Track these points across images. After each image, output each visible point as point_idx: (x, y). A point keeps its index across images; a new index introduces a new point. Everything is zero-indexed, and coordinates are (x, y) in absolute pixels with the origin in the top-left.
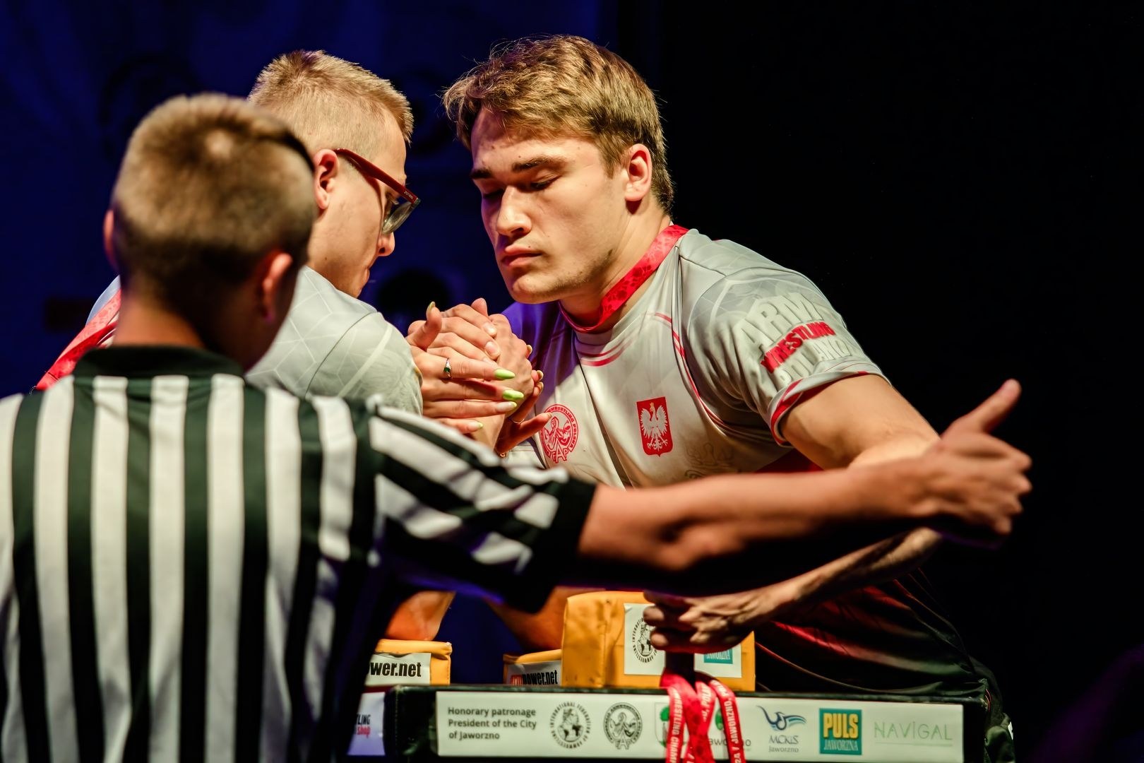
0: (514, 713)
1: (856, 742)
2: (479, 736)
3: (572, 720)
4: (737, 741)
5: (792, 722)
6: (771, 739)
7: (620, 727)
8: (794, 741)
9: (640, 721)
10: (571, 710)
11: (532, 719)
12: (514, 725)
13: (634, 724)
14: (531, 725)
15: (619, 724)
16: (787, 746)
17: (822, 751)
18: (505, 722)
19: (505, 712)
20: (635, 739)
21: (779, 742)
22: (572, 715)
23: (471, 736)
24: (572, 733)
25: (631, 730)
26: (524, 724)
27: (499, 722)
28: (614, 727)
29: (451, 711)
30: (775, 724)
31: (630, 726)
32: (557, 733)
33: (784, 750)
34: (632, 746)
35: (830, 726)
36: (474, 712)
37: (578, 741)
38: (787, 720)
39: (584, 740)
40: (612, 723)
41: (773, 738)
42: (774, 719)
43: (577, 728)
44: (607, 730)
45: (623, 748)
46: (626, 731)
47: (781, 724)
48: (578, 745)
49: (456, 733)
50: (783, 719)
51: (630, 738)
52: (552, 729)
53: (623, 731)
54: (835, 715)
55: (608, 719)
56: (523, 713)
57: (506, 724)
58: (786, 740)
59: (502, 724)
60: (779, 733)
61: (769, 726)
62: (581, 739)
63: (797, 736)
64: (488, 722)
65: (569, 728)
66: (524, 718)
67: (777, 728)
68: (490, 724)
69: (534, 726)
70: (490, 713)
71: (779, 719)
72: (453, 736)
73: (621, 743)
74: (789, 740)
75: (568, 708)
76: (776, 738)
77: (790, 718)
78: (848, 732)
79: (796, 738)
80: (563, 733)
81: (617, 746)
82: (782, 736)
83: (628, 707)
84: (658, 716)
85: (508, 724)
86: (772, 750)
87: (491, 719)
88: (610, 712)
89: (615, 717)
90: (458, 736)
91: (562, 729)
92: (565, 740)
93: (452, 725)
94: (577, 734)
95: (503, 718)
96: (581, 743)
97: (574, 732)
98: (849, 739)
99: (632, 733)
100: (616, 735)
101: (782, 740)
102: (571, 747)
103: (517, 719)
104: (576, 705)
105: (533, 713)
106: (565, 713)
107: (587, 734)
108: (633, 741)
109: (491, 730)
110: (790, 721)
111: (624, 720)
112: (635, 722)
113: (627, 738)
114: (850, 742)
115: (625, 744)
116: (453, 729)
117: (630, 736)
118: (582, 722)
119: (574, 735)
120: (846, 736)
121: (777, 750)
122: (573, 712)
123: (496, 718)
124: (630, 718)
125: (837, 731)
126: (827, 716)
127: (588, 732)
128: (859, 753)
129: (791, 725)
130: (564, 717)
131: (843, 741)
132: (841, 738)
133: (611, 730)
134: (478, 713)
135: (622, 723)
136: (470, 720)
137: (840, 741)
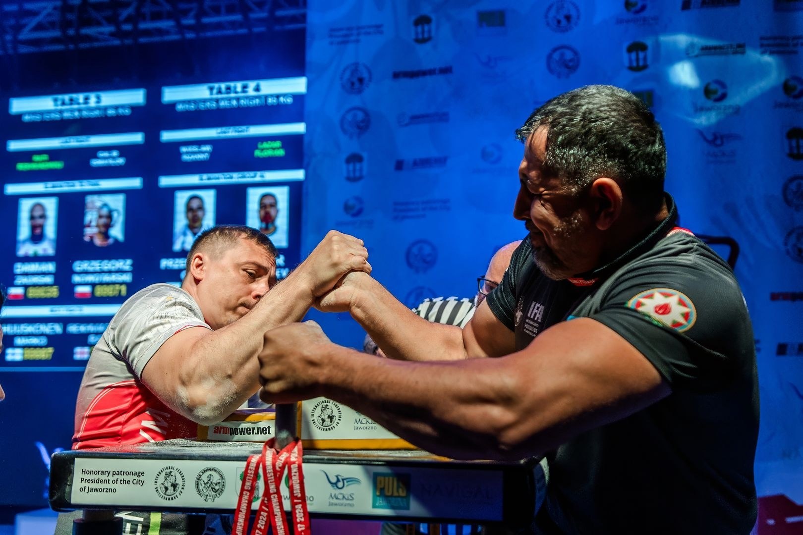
0: (128, 473)
1: (405, 500)
2: (102, 490)
3: (172, 479)
4: (299, 495)
5: (349, 483)
6: (331, 496)
7: (208, 485)
8: (350, 498)
9: (224, 481)
10: (171, 472)
11: (142, 478)
12: (128, 482)
13: (219, 483)
14: (140, 482)
15: (207, 483)
16: (345, 501)
17: (374, 506)
18: (121, 480)
19: (122, 473)
20: (219, 494)
21: (337, 498)
22: (172, 476)
23: (96, 490)
24: (171, 489)
25: (217, 487)
26: (135, 482)
27: (117, 480)
28: (203, 485)
29: (84, 472)
30: (335, 485)
31: (216, 484)
32: (159, 490)
33: (342, 505)
34: (216, 499)
35: (382, 486)
36: (100, 473)
37: (175, 495)
38: (345, 481)
39: (180, 494)
40: (202, 482)
41: (333, 495)
42: (334, 480)
43: (174, 486)
44: (198, 487)
45: (210, 501)
46: (212, 488)
47: (340, 484)
48: (175, 498)
49: (85, 488)
50: (341, 480)
51: (214, 493)
52: (156, 486)
53: (210, 488)
54: (387, 478)
55: (199, 478)
56: (136, 474)
57: (122, 482)
58: (344, 497)
59: (119, 482)
60: (337, 492)
61: (330, 485)
62: (177, 494)
63: (353, 494)
64: (109, 480)
65: (169, 485)
66: (136, 477)
67: (335, 487)
68: (110, 482)
69: (143, 484)
70: (111, 473)
71: (338, 480)
72: (82, 490)
73: (208, 497)
74: (346, 497)
75: (169, 471)
76: (335, 495)
77: (348, 480)
78: (398, 491)
79: (353, 496)
80: (164, 489)
81: (205, 500)
82: (341, 494)
83: (215, 470)
84: (239, 477)
85: (124, 482)
86: (331, 504)
87: (111, 478)
88: (201, 474)
89: (205, 477)
90: (86, 490)
91: (163, 486)
92: (165, 494)
93: (83, 482)
94: (174, 490)
95: (120, 477)
96: (177, 496)
97: (172, 488)
98: (399, 496)
99: (218, 489)
100: (205, 491)
101: (340, 497)
102: (169, 499)
103: (131, 478)
104: (175, 469)
105: (143, 473)
106: (166, 474)
107: (182, 490)
108: (218, 495)
109: (111, 486)
110: (347, 482)
111: (211, 480)
112: (220, 481)
113: (213, 493)
114: (399, 499)
115: (211, 497)
116: (83, 485)
117: (215, 492)
118: (179, 481)
119: (172, 491)
120: (396, 494)
121: (336, 505)
122: (172, 474)
123: (116, 477)
124: (216, 478)
125: (388, 491)
126: (379, 478)
127: (183, 488)
128: (408, 508)
129: (347, 485)
130: (165, 477)
131: (394, 499)
132: (392, 496)
133: (201, 488)
134: (103, 473)
135: (210, 482)
136: (97, 478)
137: (390, 498)
